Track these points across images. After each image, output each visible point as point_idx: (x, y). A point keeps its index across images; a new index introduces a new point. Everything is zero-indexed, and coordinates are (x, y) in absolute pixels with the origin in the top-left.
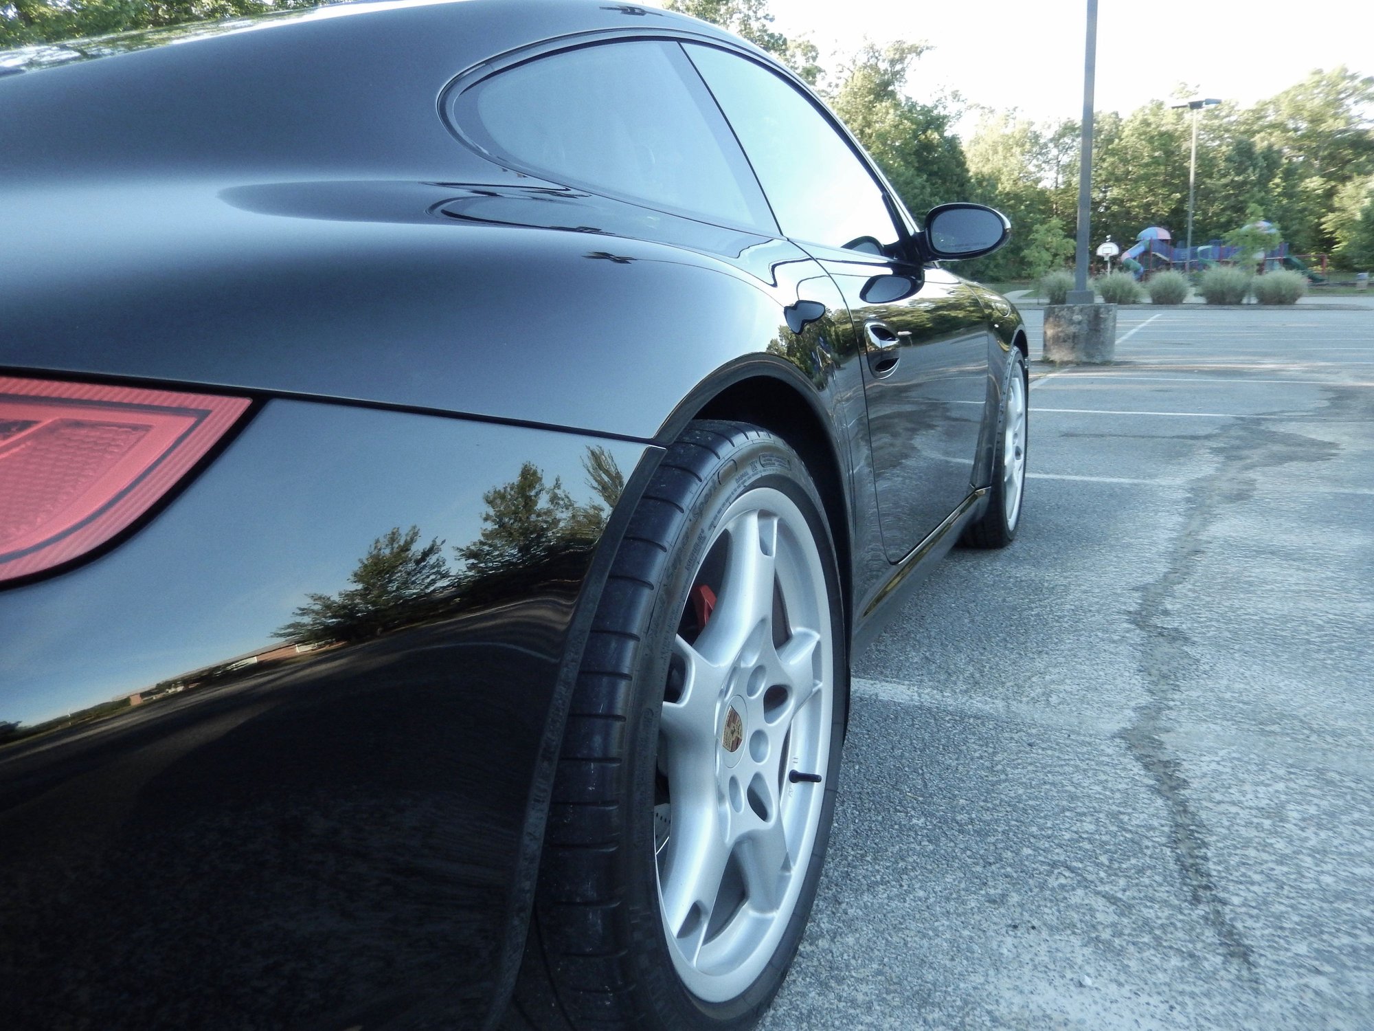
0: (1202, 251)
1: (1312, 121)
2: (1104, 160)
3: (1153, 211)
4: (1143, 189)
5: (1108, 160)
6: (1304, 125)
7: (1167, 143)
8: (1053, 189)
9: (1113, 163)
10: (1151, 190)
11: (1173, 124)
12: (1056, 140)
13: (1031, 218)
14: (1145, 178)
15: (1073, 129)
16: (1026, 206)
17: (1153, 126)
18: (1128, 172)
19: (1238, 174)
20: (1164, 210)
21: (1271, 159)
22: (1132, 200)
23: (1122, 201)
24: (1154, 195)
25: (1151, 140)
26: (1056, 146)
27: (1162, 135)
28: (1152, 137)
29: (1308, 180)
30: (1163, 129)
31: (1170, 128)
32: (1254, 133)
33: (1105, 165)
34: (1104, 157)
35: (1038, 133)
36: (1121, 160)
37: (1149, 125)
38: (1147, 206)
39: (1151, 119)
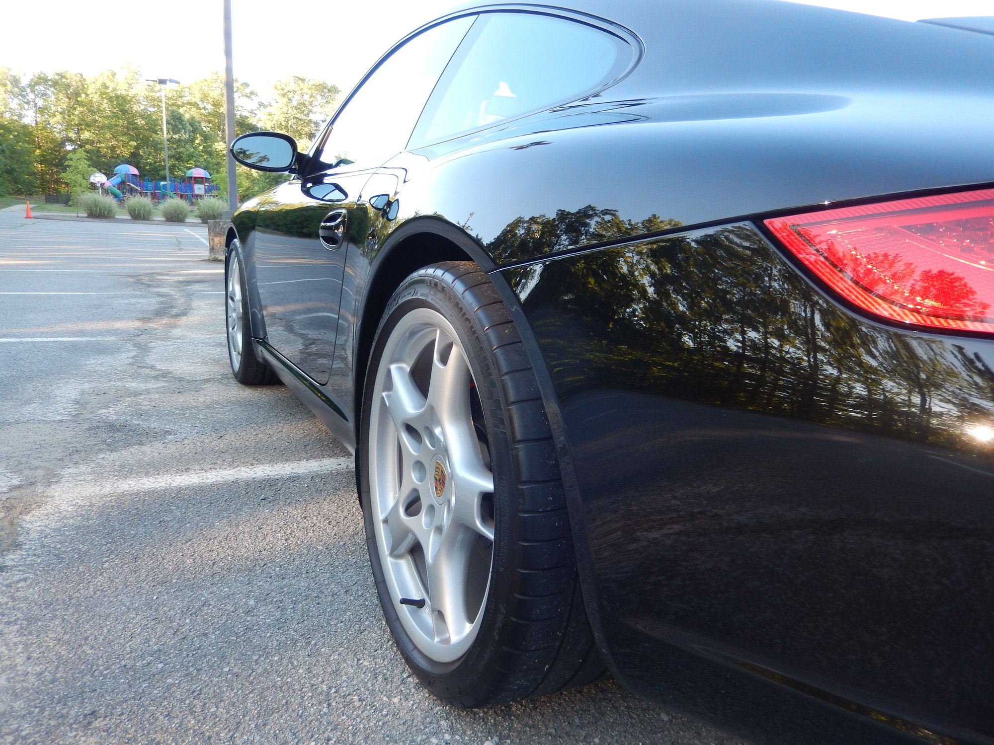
0: (164, 185)
1: (214, 105)
2: (75, 109)
3: (118, 152)
4: (108, 136)
5: (78, 109)
6: (210, 107)
7: (121, 103)
8: (34, 125)
9: (81, 113)
10: (114, 137)
11: (125, 90)
12: (32, 86)
13: (20, 146)
14: (110, 127)
15: (46, 80)
16: (15, 136)
17: (110, 89)
18: (96, 121)
19: (175, 133)
20: (126, 153)
21: (194, 127)
22: (100, 142)
23: (93, 142)
24: (116, 140)
25: (110, 99)
26: (33, 91)
27: (117, 97)
28: (111, 97)
29: (216, 144)
30: (119, 93)
31: (124, 93)
32: (179, 107)
33: (76, 113)
34: (75, 106)
35: (17, 78)
36: (89, 111)
37: (107, 88)
38: (113, 148)
39: (108, 83)
